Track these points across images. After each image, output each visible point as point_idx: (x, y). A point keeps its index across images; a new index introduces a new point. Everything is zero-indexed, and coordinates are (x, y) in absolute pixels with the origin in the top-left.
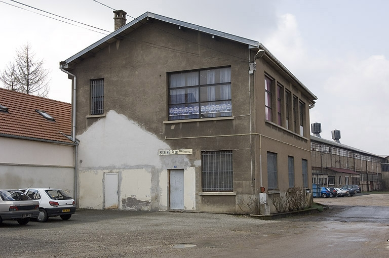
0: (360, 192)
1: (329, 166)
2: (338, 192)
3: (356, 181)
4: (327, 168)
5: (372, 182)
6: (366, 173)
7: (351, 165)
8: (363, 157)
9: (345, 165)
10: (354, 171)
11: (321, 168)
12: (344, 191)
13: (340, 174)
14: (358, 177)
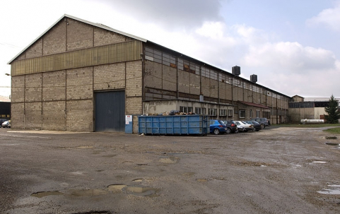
0: (268, 126)
1: (241, 100)
2: (238, 126)
3: (267, 115)
4: (238, 102)
5: (280, 116)
6: (276, 108)
7: (263, 101)
8: (274, 96)
9: (258, 101)
10: (265, 105)
11: (231, 101)
12: (248, 125)
13: (251, 108)
14: (269, 111)
